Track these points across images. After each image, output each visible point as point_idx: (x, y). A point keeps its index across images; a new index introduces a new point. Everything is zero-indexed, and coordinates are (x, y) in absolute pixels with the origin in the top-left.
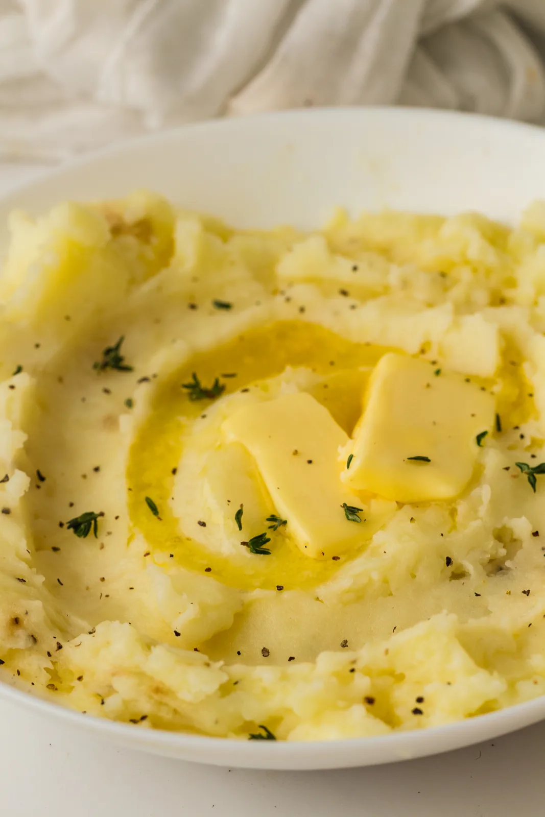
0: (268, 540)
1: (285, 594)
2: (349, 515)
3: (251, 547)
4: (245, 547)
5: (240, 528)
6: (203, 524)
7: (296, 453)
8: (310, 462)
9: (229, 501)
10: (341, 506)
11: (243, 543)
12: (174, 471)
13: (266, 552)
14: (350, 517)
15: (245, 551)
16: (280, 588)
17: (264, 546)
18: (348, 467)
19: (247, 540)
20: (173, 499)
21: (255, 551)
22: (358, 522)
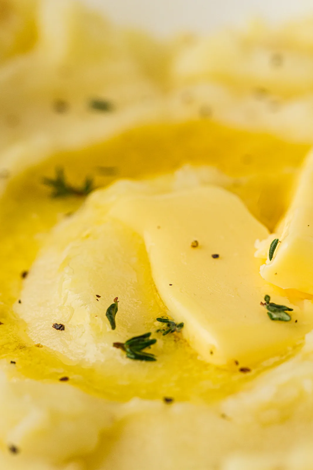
0: (153, 342)
1: (176, 408)
2: (273, 314)
3: (128, 350)
4: (119, 351)
5: (113, 326)
6: (61, 327)
7: (195, 245)
8: (216, 256)
9: (98, 296)
10: (262, 303)
11: (117, 345)
12: (24, 275)
13: (149, 358)
14: (275, 316)
15: (119, 355)
16: (168, 400)
17: (147, 351)
18: (271, 257)
19: (123, 341)
20: (20, 302)
21: (133, 356)
22: (286, 321)
